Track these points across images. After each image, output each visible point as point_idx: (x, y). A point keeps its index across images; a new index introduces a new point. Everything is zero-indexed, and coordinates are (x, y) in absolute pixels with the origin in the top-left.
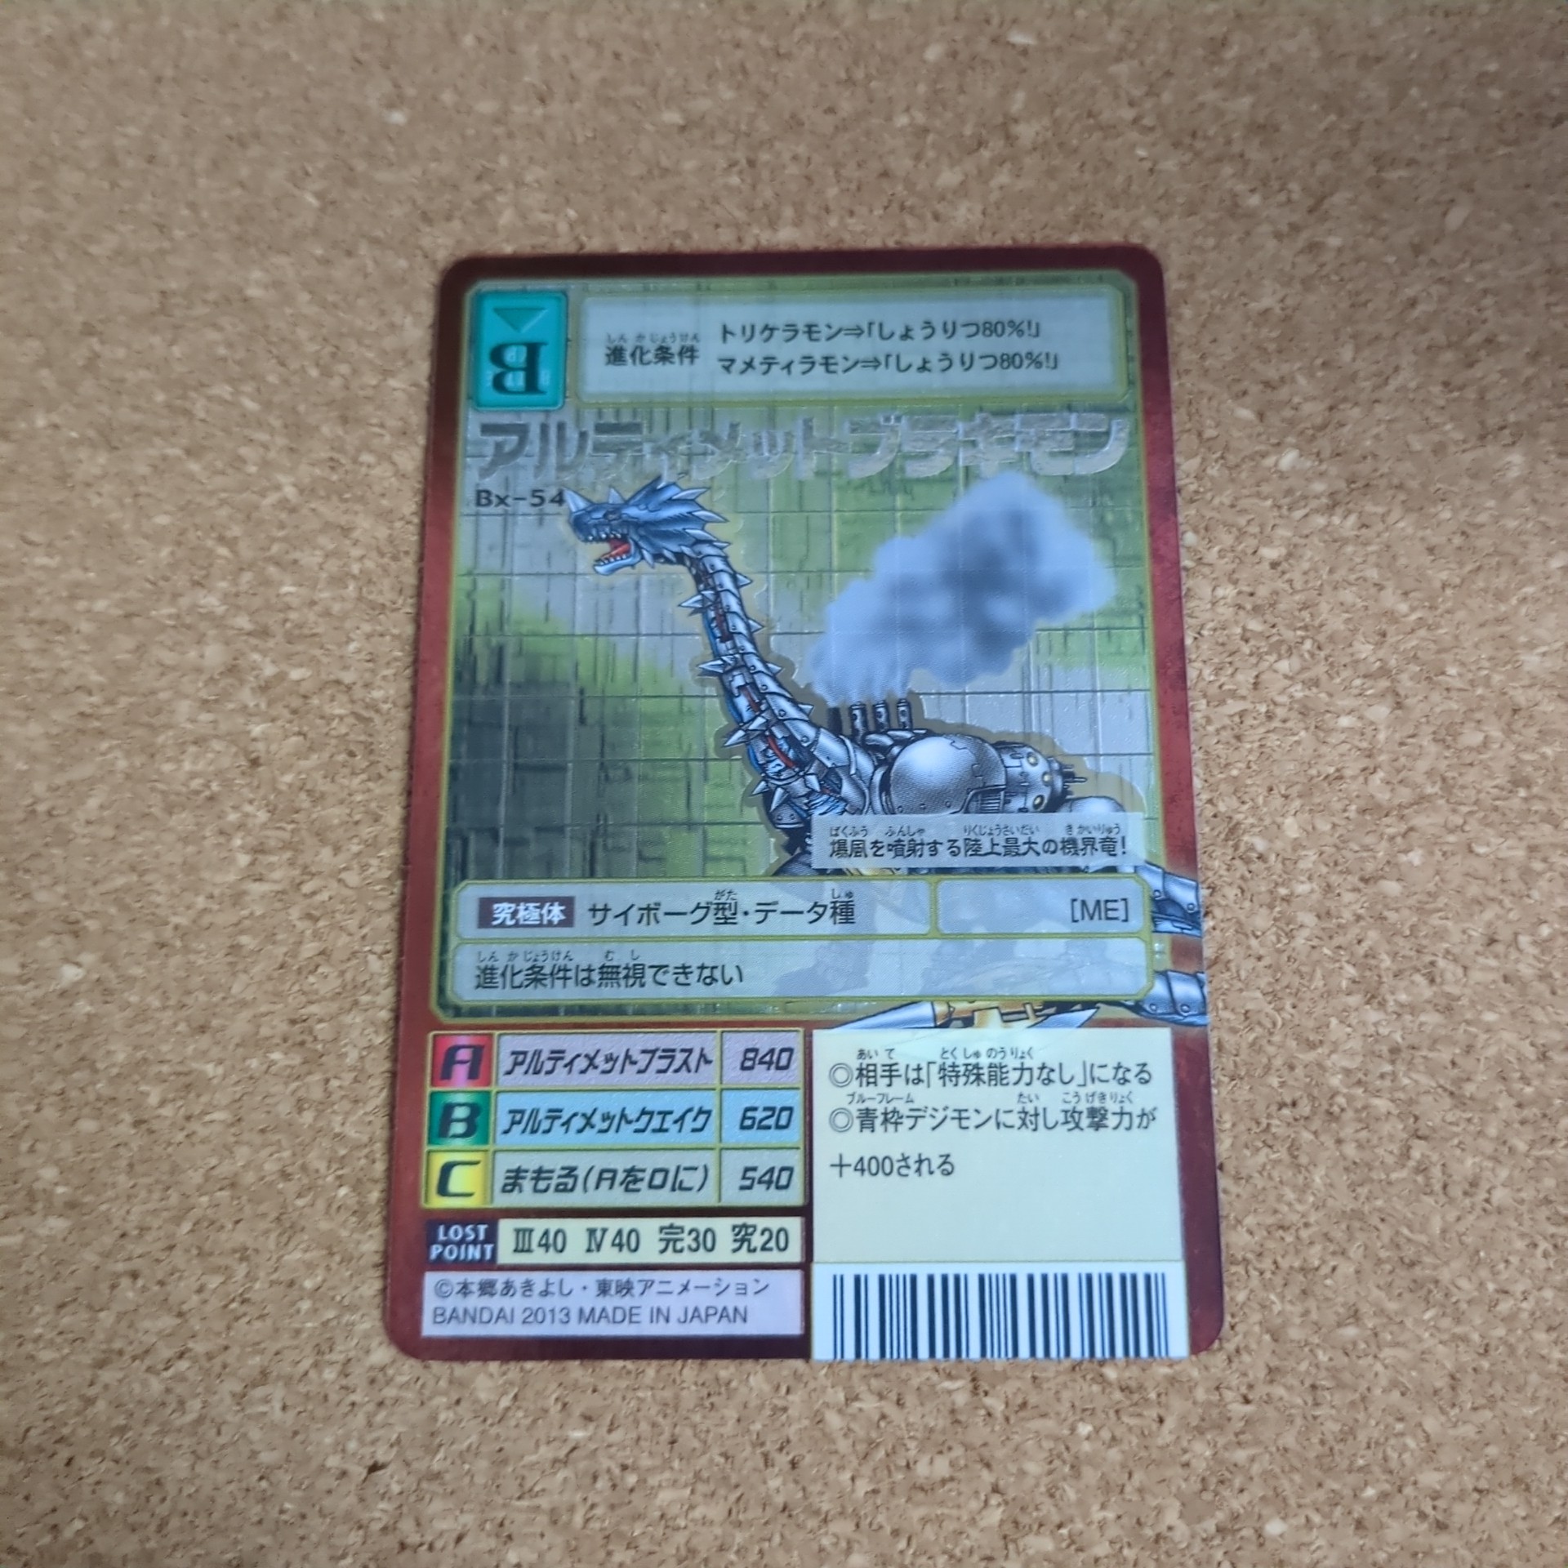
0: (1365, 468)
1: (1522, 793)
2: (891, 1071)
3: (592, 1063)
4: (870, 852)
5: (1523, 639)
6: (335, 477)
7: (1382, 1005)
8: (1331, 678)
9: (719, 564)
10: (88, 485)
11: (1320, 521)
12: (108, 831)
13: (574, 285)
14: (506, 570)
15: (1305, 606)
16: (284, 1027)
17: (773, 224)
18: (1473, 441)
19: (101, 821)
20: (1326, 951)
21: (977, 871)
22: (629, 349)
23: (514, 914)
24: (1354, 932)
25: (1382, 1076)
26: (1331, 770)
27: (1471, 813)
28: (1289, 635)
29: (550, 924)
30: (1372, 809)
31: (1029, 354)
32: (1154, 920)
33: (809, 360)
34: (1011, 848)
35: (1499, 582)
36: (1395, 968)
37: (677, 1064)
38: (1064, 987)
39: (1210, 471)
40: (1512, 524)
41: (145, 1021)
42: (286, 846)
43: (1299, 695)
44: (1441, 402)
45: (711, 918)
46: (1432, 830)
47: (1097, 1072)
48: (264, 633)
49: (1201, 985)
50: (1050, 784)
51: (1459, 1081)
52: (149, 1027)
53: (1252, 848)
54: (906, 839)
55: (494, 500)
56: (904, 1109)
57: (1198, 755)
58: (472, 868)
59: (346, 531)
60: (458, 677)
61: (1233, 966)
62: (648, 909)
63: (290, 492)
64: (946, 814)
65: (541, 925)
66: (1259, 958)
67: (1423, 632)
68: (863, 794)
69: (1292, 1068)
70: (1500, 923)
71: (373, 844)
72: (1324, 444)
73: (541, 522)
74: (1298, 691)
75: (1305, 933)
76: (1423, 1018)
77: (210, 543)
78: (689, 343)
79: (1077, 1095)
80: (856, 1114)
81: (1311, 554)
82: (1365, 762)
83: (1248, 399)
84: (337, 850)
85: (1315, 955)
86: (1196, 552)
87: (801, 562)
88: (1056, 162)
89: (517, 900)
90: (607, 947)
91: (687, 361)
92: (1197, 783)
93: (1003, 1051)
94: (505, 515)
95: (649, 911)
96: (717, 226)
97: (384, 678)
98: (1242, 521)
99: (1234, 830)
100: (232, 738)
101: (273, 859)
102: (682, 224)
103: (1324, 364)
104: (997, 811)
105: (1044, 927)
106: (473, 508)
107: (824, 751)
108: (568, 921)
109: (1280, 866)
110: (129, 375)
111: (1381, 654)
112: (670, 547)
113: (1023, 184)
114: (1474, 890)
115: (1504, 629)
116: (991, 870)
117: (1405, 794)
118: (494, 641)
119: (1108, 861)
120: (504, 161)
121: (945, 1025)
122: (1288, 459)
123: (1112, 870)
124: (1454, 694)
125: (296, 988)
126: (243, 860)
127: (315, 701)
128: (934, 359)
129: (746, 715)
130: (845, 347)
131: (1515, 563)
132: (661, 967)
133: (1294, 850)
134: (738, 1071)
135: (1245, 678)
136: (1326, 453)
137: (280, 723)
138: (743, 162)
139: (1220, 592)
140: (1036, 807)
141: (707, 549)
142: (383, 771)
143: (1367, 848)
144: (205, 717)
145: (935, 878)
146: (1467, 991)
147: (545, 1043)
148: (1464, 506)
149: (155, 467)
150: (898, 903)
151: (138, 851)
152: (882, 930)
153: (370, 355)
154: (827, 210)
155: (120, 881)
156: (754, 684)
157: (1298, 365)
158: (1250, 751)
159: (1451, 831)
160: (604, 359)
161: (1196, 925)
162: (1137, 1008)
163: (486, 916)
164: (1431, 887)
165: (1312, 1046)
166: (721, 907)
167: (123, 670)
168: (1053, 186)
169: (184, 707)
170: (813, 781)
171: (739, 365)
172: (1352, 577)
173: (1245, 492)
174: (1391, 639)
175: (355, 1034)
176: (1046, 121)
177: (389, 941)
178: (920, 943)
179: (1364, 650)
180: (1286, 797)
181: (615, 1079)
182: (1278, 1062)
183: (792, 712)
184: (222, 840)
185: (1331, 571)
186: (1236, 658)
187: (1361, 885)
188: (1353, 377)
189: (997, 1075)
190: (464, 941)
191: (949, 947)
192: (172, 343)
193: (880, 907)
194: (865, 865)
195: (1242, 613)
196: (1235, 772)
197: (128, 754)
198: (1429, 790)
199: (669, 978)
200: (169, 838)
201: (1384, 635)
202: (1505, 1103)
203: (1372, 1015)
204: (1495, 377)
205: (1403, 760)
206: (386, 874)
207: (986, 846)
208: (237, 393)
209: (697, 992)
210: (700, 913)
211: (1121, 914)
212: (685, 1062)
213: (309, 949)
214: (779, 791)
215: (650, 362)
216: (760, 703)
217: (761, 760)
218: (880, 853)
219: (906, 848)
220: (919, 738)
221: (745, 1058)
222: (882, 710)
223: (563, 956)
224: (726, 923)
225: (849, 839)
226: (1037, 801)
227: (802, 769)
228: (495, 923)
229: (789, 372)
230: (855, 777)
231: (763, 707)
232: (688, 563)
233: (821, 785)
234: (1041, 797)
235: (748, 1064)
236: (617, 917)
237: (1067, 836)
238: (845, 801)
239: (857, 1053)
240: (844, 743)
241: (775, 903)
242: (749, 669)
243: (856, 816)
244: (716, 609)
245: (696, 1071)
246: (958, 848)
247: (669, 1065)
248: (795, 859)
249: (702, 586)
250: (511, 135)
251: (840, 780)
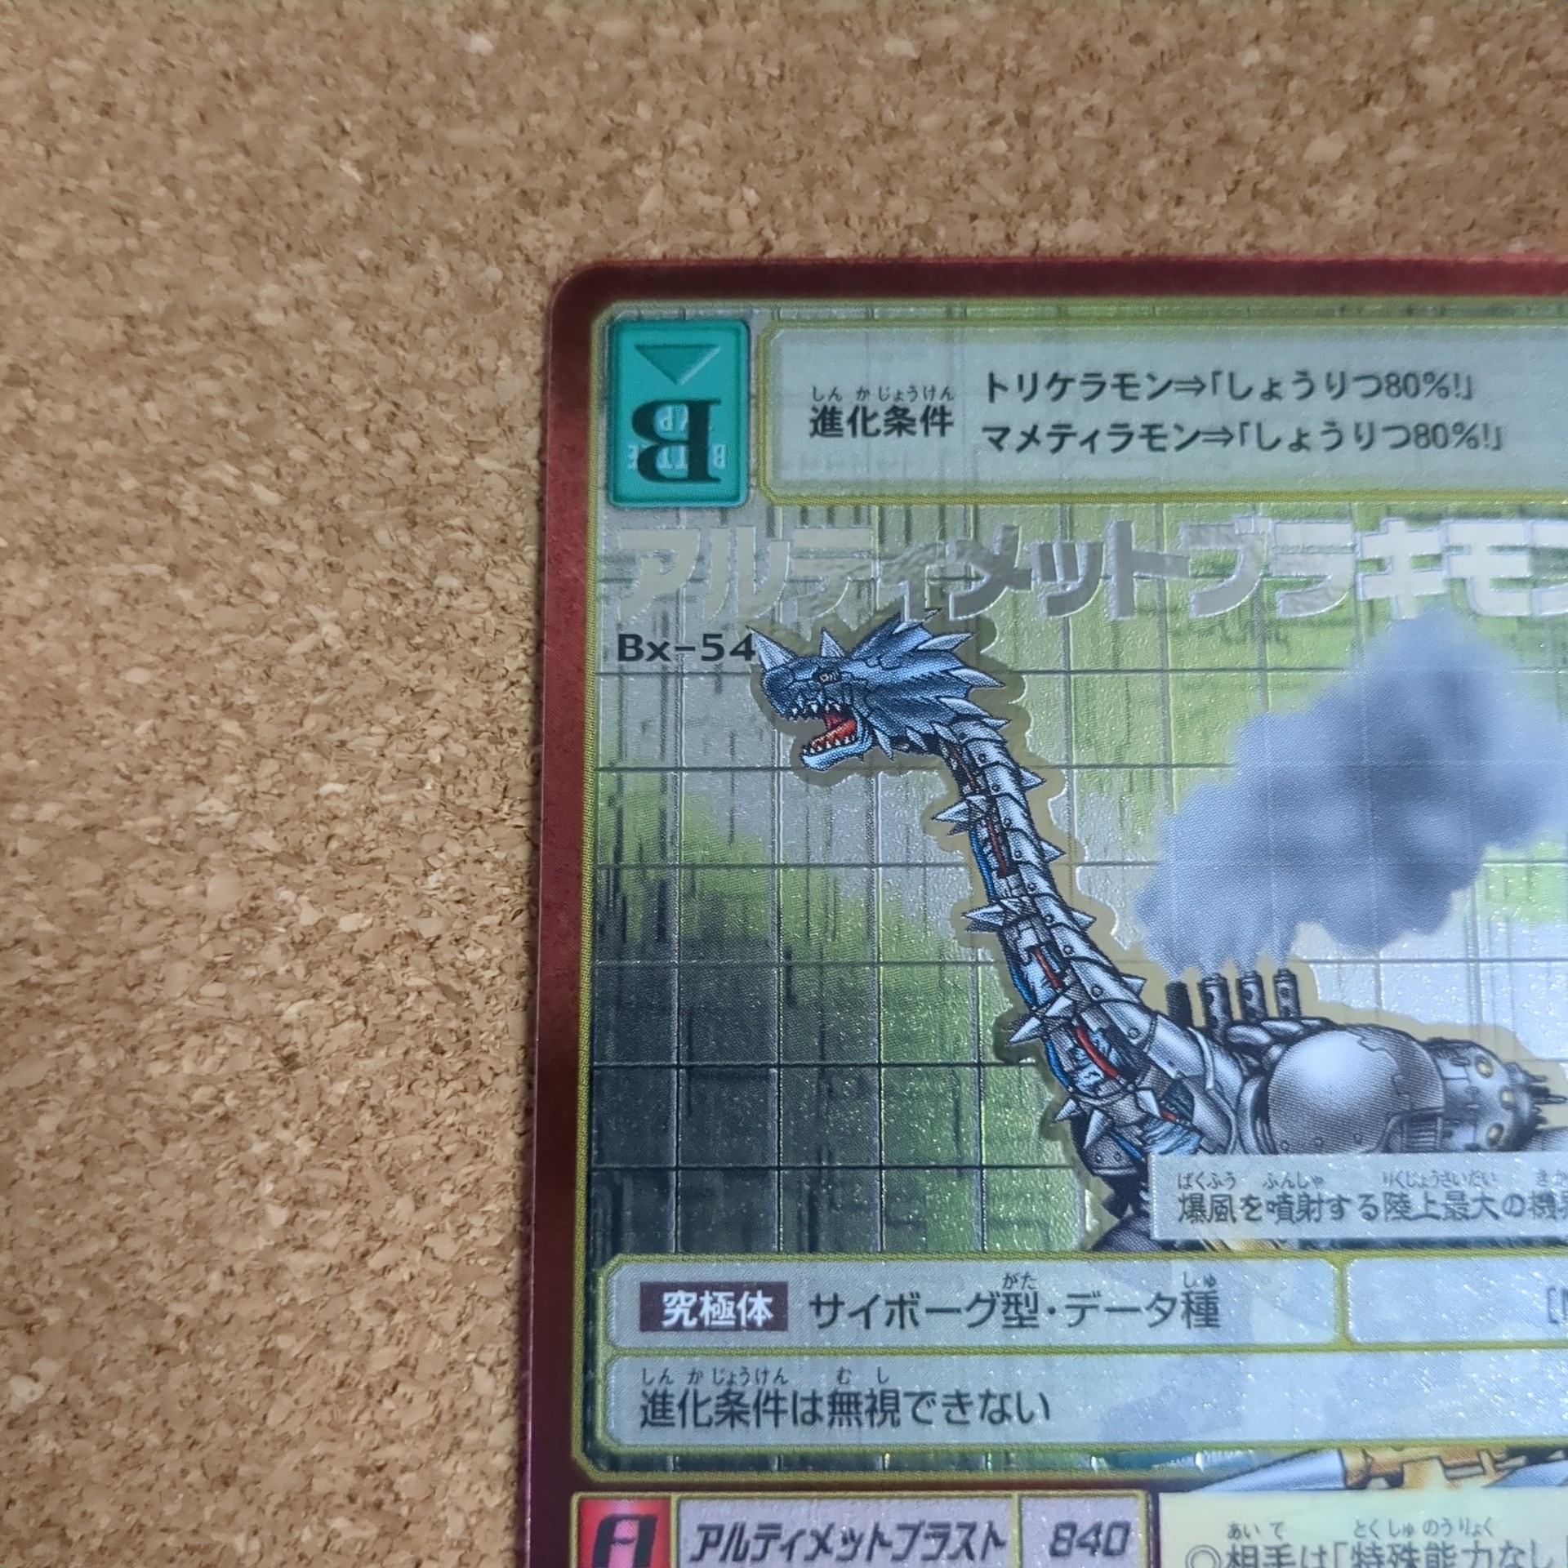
2: (1279, 1558)
3: (822, 1545)
4: (1240, 1214)
6: (399, 611)
9: (994, 754)
10: (22, 621)
12: (72, 1169)
13: (760, 311)
14: (669, 762)
16: (350, 1479)
17: (1059, 215)
19: (60, 1153)
21: (1405, 1245)
22: (846, 410)
23: (695, 1310)
29: (751, 1326)
31: (1459, 426)
33: (1121, 429)
37: (954, 1543)
38: (1537, 1427)
41: (139, 1467)
42: (343, 1195)
45: (998, 1318)
48: (299, 856)
50: (1512, 1107)
52: (146, 1475)
54: (1295, 1194)
55: (648, 651)
58: (629, 1236)
59: (419, 696)
60: (599, 929)
62: (902, 1302)
63: (330, 632)
64: (1355, 1154)
65: (737, 1328)
68: (1227, 1122)
71: (474, 1192)
73: (719, 686)
77: (210, 714)
78: (937, 402)
84: (420, 1201)
87: (1119, 751)
88: (1486, 126)
89: (699, 1288)
90: (840, 1362)
91: (935, 430)
93: (1447, 1523)
94: (664, 675)
95: (903, 1306)
96: (974, 217)
97: (484, 928)
100: (254, 1023)
101: (324, 1214)
102: (921, 215)
104: (1434, 1150)
105: (1508, 1331)
106: (614, 664)
107: (1164, 1052)
108: (778, 1322)
110: (81, 448)
112: (917, 727)
113: (1435, 160)
116: (1425, 1244)
118: (652, 875)
120: (644, 111)
121: (1362, 1486)
125: (366, 1417)
126: (278, 1216)
127: (380, 966)
128: (1315, 428)
129: (1042, 994)
130: (1177, 409)
132: (923, 1396)
134: (1047, 1559)
137: (325, 1000)
138: (1011, 117)
140: (1493, 1142)
141: (974, 730)
142: (488, 1080)
144: (212, 990)
145: (1342, 1255)
147: (751, 1512)
149: (124, 594)
150: (1286, 1296)
151: (117, 1200)
152: (1260, 1338)
153: (448, 417)
154: (1142, 196)
155: (92, 1248)
156: (1052, 944)
160: (807, 427)
163: (651, 1315)
166: (1013, 1301)
167: (84, 915)
168: (1482, 164)
169: (181, 974)
170: (1148, 1098)
171: (1014, 439)
175: (458, 1491)
176: (1467, 64)
177: (503, 1346)
178: (1319, 1359)
183: (1112, 989)
184: (243, 1183)
189: (1440, 1562)
190: (619, 1353)
192: (147, 396)
193: (1258, 1305)
194: (1233, 1234)
197: (97, 1048)
199: (937, 1413)
200: (164, 1180)
206: (497, 1239)
207: (1418, 1206)
208: (245, 475)
209: (979, 1434)
212: (966, 1545)
213: (383, 1358)
214: (1097, 1117)
215: (878, 432)
216: (1063, 975)
217: (1068, 1066)
218: (1254, 1215)
219: (1296, 1208)
220: (1311, 1032)
221: (1057, 1538)
222: (1251, 987)
223: (772, 1376)
224: (1021, 1326)
225: (1208, 1193)
226: (1494, 1133)
227: (1131, 1081)
228: (666, 1323)
229: (1092, 450)
230: (1213, 1094)
231: (1067, 981)
232: (945, 751)
233: (1160, 1107)
234: (1500, 1128)
235: (1062, 1547)
236: (853, 1314)
237: (1539, 1189)
238: (1201, 1133)
239: (1227, 1530)
240: (1195, 1040)
241: (1097, 1295)
242: (1044, 920)
243: (1216, 1158)
244: (990, 825)
245: (983, 1557)
246: (1376, 1208)
247: (943, 1546)
248: (1124, 1225)
249: (967, 789)
250: (653, 72)
251: (1191, 1099)
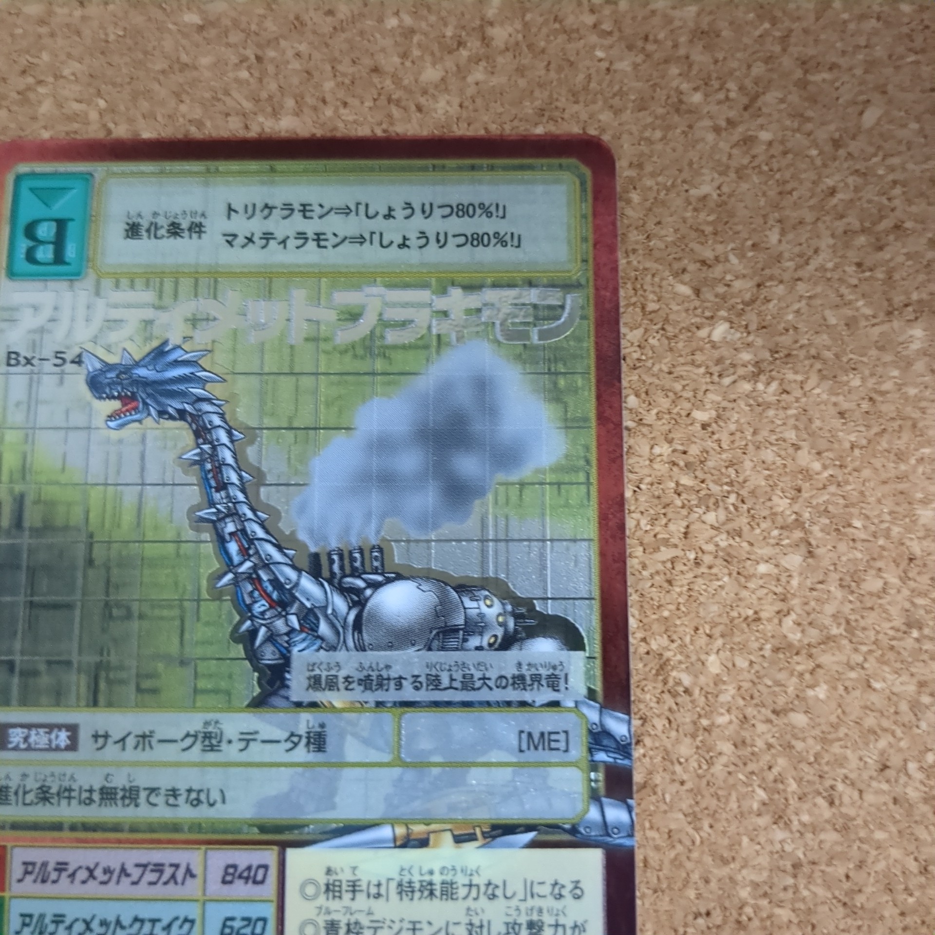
0: (786, 340)
1: (915, 634)
2: (354, 887)
3: (92, 874)
4: (341, 686)
5: (919, 495)
7: (787, 825)
8: (753, 528)
9: (217, 421)
11: (747, 387)
13: (99, 169)
14: (31, 425)
15: (731, 464)
17: (275, 114)
18: (881, 316)
20: (741, 776)
21: (436, 704)
22: (145, 224)
23: (26, 739)
24: (767, 758)
25: (785, 889)
26: (750, 612)
27: (871, 652)
28: (715, 489)
29: (58, 749)
30: (783, 648)
31: (496, 234)
32: (590, 751)
33: (302, 236)
34: (467, 684)
35: (900, 444)
36: (799, 792)
37: (166, 875)
38: (510, 813)
39: (652, 341)
40: (912, 391)
43: (723, 544)
44: (855, 281)
45: (198, 746)
46: (835, 667)
47: (537, 889)
49: (630, 809)
50: (503, 625)
51: (850, 893)
53: (679, 683)
54: (374, 674)
56: (365, 921)
57: (633, 598)
61: (659, 790)
62: (144, 736)
64: (411, 651)
65: (49, 749)
66: (682, 783)
67: (832, 489)
68: (338, 633)
69: (707, 881)
70: (892, 751)
72: (752, 318)
73: (61, 382)
74: (723, 541)
75: (723, 760)
76: (822, 836)
78: (198, 220)
79: (518, 909)
80: (322, 924)
81: (739, 416)
82: (779, 606)
83: (686, 277)
85: (731, 781)
86: (637, 413)
87: (290, 419)
88: (525, 61)
89: (29, 726)
90: (107, 770)
91: (195, 236)
92: (632, 623)
93: (454, 869)
94: (31, 375)
95: (144, 739)
96: (227, 115)
98: (678, 387)
99: (663, 667)
102: (197, 113)
103: (754, 245)
104: (457, 649)
105: (495, 756)
106: (4, 368)
107: (304, 593)
108: (73, 746)
109: (703, 699)
111: (796, 508)
112: (174, 405)
113: (494, 81)
114: (870, 721)
115: (901, 486)
116: (448, 704)
117: (814, 634)
118: (18, 488)
119: (552, 696)
120: (45, 56)
121: (404, 846)
122: (720, 331)
123: (555, 704)
124: (859, 545)
128: (413, 236)
129: (236, 559)
130: (336, 225)
131: (914, 426)
132: (153, 790)
133: (716, 684)
134: (219, 885)
135: (677, 528)
136: (753, 327)
138: (252, 58)
139: (657, 450)
140: (491, 645)
141: (206, 407)
143: (778, 683)
145: (400, 710)
146: (862, 813)
147: (52, 855)
148: (872, 375)
150: (365, 734)
152: (350, 758)
154: (324, 101)
156: (244, 531)
157: (731, 245)
158: (680, 594)
159: (852, 669)
160: (124, 234)
161: (628, 755)
162: (574, 830)
164: (833, 719)
165: (725, 862)
166: (207, 736)
170: (294, 620)
171: (241, 240)
172: (773, 438)
173: (681, 360)
174: (805, 495)
176: (518, 25)
178: (383, 770)
179: (781, 504)
180: (710, 636)
181: (111, 889)
182: (695, 877)
185: (755, 433)
186: (669, 510)
187: (773, 717)
188: (779, 258)
189: (448, 891)
191: (410, 775)
193: (349, 739)
194: (337, 699)
195: (675, 469)
196: (666, 614)
198: (835, 631)
199: (160, 800)
201: (799, 490)
202: (890, 912)
203: (779, 834)
204: (901, 259)
205: (813, 603)
207: (445, 682)
209: (185, 812)
210: (189, 741)
211: (562, 745)
212: (173, 877)
214: (263, 630)
215: (163, 236)
216: (249, 548)
217: (248, 601)
218: (350, 687)
219: (374, 683)
220: (389, 581)
221: (226, 873)
222: (357, 555)
223: (67, 777)
224: (212, 750)
225: (324, 674)
226: (492, 640)
227: (284, 609)
228: (10, 746)
229: (285, 247)
230: (331, 617)
231: (251, 552)
232: (189, 419)
233: (300, 624)
234: (496, 636)
235: (229, 878)
236: (116, 742)
237: (517, 673)
238: (322, 639)
239: (324, 870)
240: (322, 585)
241: (256, 733)
242: (240, 517)
243: (331, 653)
244: (212, 461)
245: (183, 883)
246: (420, 683)
247: (159, 878)
248: (274, 693)
249: (201, 441)
250: (52, 35)
251: (318, 619)
